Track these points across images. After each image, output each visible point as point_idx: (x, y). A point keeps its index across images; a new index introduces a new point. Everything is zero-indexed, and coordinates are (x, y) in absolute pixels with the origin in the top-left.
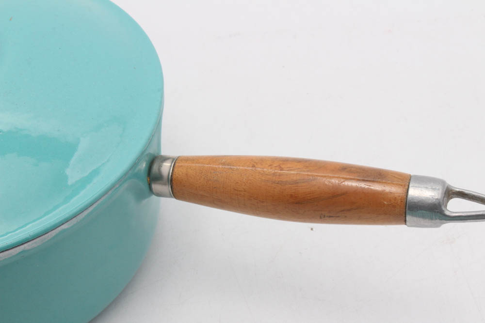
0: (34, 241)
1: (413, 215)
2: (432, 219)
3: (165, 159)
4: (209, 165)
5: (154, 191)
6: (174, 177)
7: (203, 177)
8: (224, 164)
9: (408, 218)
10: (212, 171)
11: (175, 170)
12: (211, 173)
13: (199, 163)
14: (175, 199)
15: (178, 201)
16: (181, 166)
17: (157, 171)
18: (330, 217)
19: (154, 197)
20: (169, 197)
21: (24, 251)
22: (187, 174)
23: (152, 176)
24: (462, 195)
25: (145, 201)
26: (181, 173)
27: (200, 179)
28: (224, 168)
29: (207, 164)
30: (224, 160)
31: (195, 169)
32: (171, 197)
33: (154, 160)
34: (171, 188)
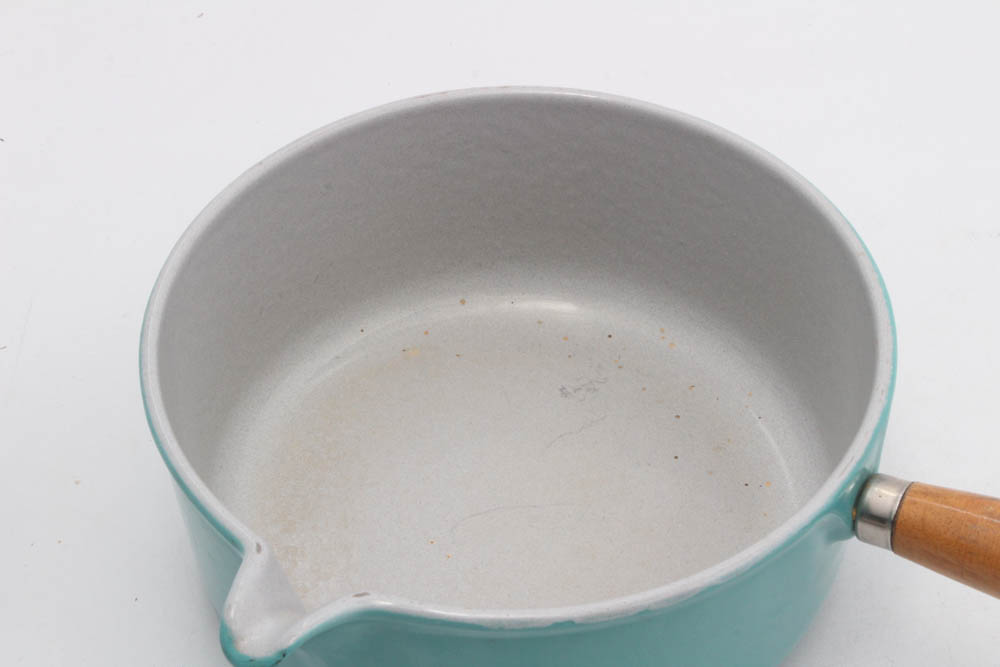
4: (965, 512)
5: (859, 531)
6: (900, 519)
7: (952, 530)
8: (992, 514)
10: (968, 524)
11: (904, 507)
12: (966, 526)
13: (947, 504)
15: (897, 556)
16: (915, 503)
20: (883, 547)
22: (923, 519)
23: (860, 510)
26: (912, 515)
27: (945, 533)
28: (992, 522)
29: (964, 509)
31: (939, 513)
32: (887, 548)
34: (892, 535)
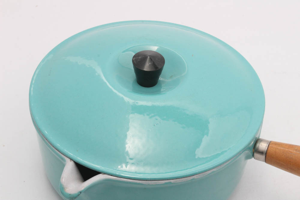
0: (199, 175)
4: (288, 150)
5: (255, 156)
6: (268, 152)
7: (284, 155)
8: (296, 150)
10: (289, 153)
13: (282, 147)
14: (265, 163)
16: (273, 147)
20: (262, 161)
21: (194, 179)
22: (275, 152)
23: (256, 150)
26: (272, 150)
27: (282, 156)
28: (296, 153)
29: (287, 148)
30: (296, 148)
31: (280, 150)
32: (264, 161)
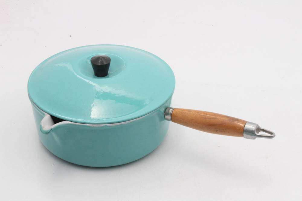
1: (245, 134)
2: (251, 135)
3: (171, 108)
5: (166, 118)
6: (173, 113)
8: (189, 111)
9: (244, 134)
12: (184, 113)
13: (181, 110)
14: (172, 122)
16: (175, 111)
17: (168, 112)
18: (219, 131)
19: (166, 121)
23: (166, 113)
24: (263, 130)
25: (163, 122)
29: (183, 111)
31: (179, 112)
33: (167, 108)
34: (171, 118)
